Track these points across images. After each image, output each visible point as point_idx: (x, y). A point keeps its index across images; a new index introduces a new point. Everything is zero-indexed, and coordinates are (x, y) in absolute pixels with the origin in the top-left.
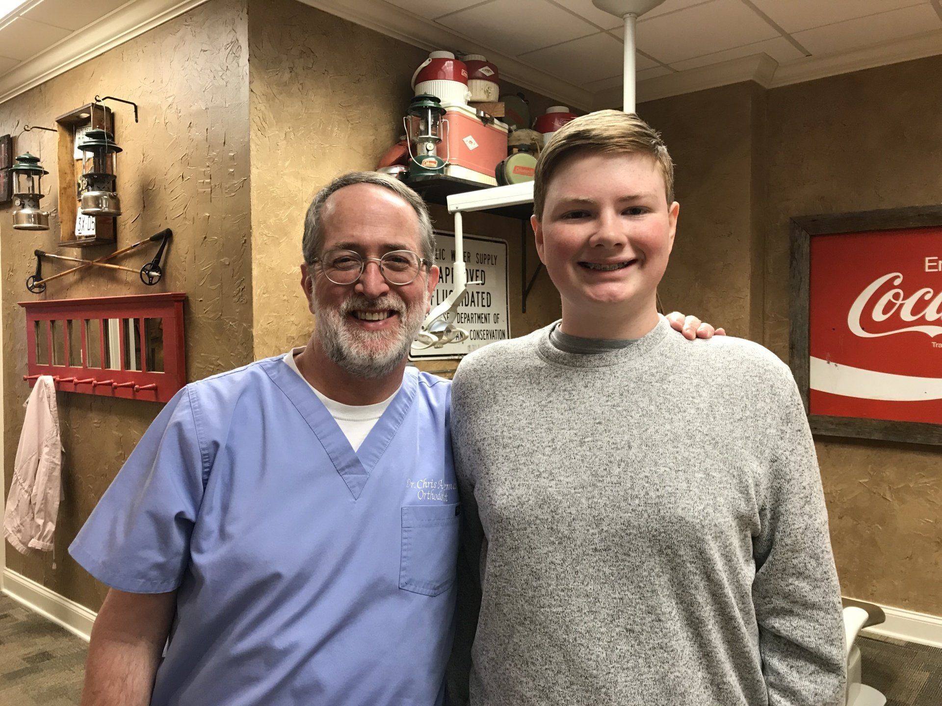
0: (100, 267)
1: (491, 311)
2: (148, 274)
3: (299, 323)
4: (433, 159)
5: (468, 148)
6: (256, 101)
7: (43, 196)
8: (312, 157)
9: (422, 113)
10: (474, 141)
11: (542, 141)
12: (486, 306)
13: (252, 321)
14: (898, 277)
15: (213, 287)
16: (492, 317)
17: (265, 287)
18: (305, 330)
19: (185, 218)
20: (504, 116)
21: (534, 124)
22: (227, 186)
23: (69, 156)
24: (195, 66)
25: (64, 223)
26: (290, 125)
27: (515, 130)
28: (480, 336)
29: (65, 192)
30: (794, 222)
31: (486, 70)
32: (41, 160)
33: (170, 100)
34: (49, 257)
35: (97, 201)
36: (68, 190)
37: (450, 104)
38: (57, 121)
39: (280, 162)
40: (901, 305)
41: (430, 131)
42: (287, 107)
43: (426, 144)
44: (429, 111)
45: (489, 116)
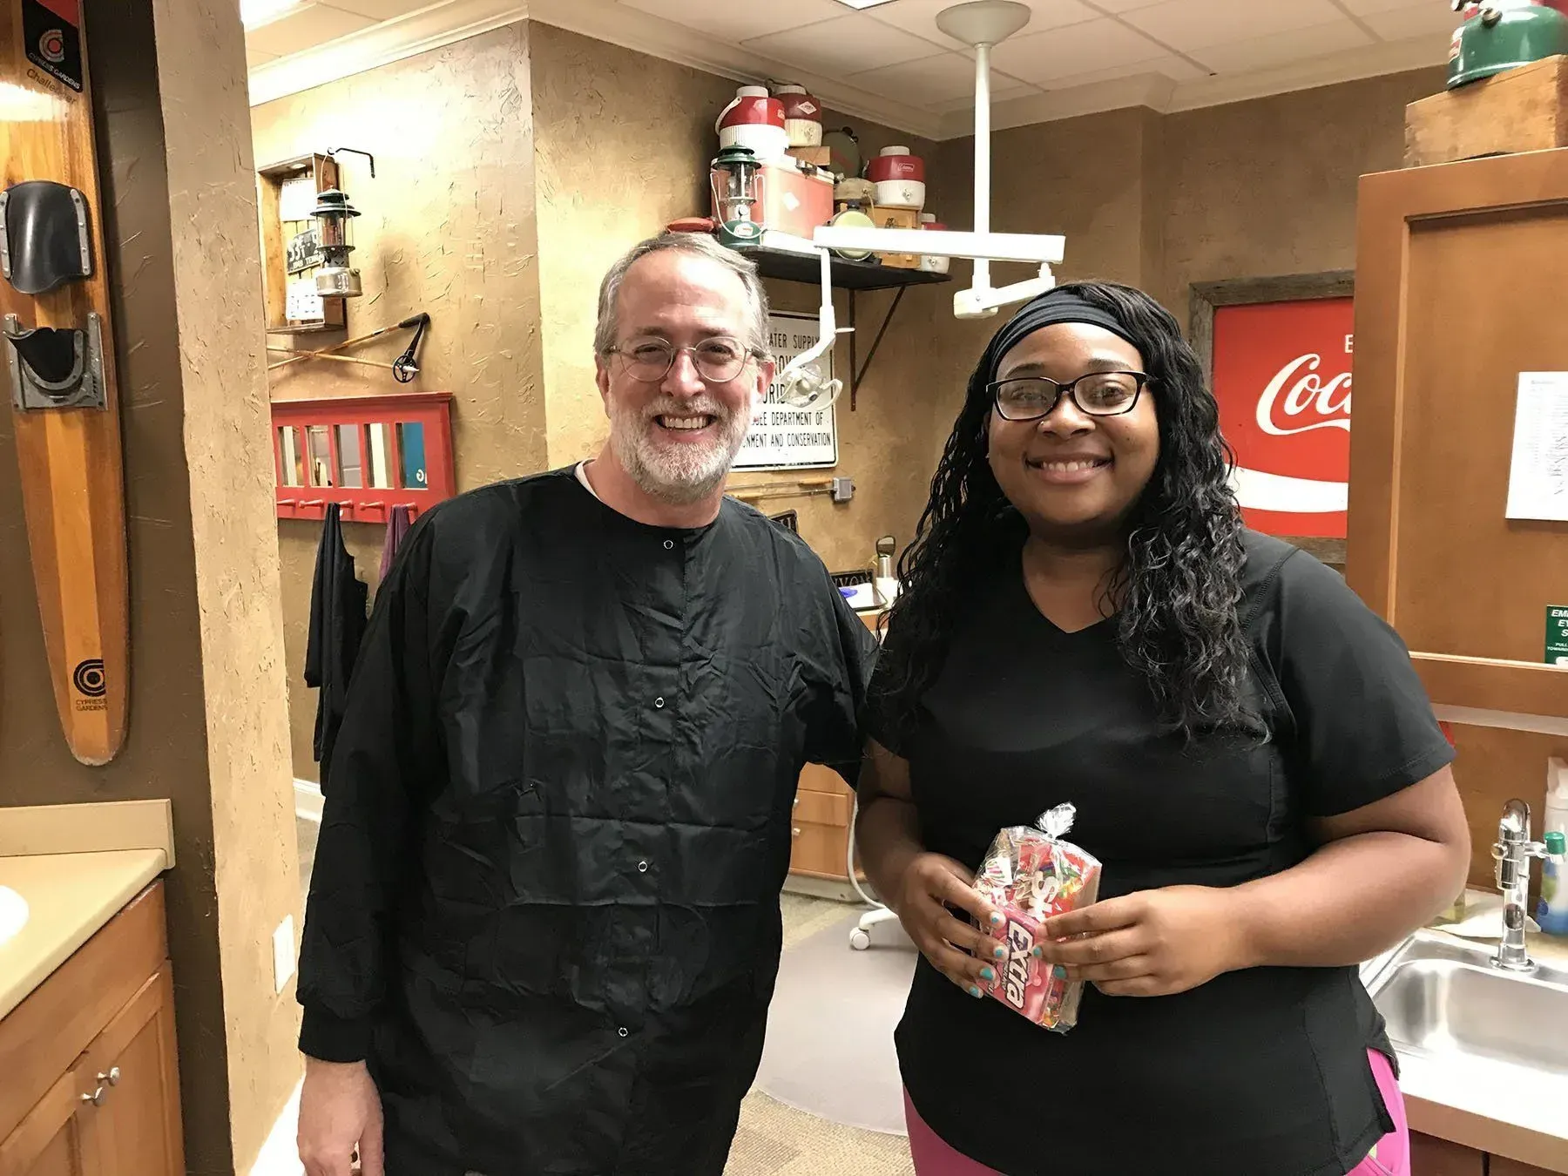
0: (324, 359)
1: (814, 407)
2: (401, 369)
4: (747, 225)
5: (787, 208)
8: (603, 226)
9: (733, 168)
10: (794, 199)
11: (876, 193)
13: (545, 424)
14: (1314, 359)
15: (490, 385)
16: (813, 418)
17: (557, 386)
18: (601, 437)
19: (448, 300)
20: (829, 163)
21: (865, 169)
22: (507, 263)
23: (274, 216)
24: (457, 113)
26: (578, 188)
27: (843, 180)
28: (800, 442)
29: (272, 263)
30: (1195, 289)
31: (807, 106)
35: (336, 278)
36: (274, 261)
37: (765, 156)
38: (260, 173)
39: (569, 233)
40: (1318, 394)
41: (743, 191)
42: (575, 165)
43: (738, 206)
44: (743, 166)
45: (811, 166)
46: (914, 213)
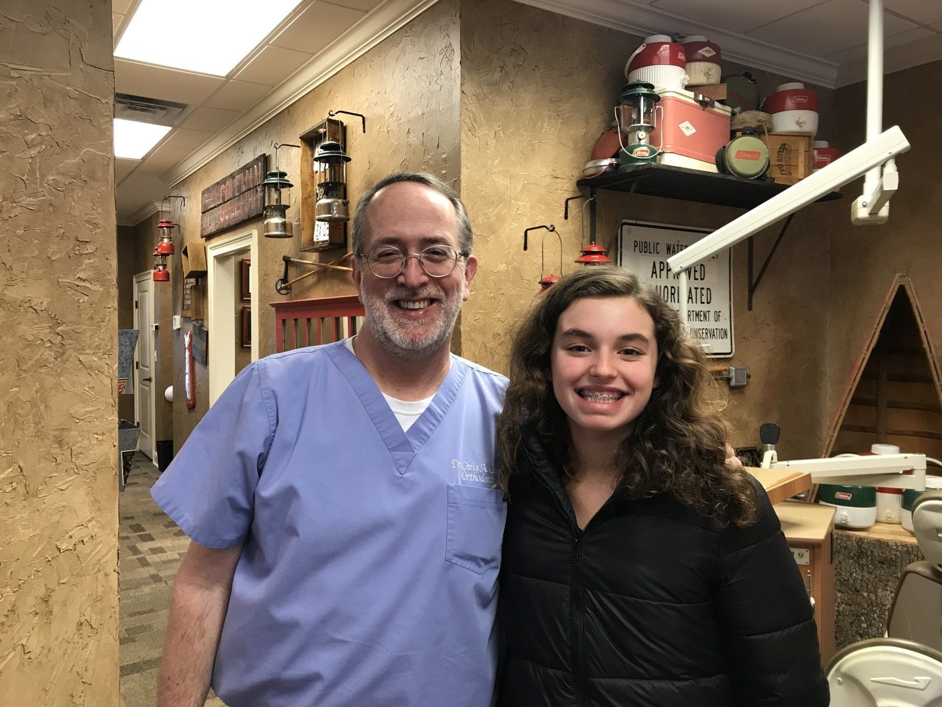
1: (712, 308)
3: (505, 321)
4: (645, 148)
5: (685, 135)
6: (467, 101)
7: (288, 207)
8: (521, 155)
9: (634, 101)
10: (691, 127)
12: (706, 303)
16: (712, 315)
20: (725, 98)
21: (762, 105)
23: (310, 169)
24: (414, 74)
25: (305, 229)
26: (499, 123)
27: (740, 113)
28: (699, 335)
29: (306, 201)
31: (706, 51)
32: (288, 175)
33: (392, 109)
34: (293, 262)
36: (308, 199)
37: (665, 89)
38: (300, 138)
39: (490, 161)
41: (642, 120)
42: (498, 106)
43: (637, 133)
44: (642, 99)
45: (709, 100)
46: (807, 139)
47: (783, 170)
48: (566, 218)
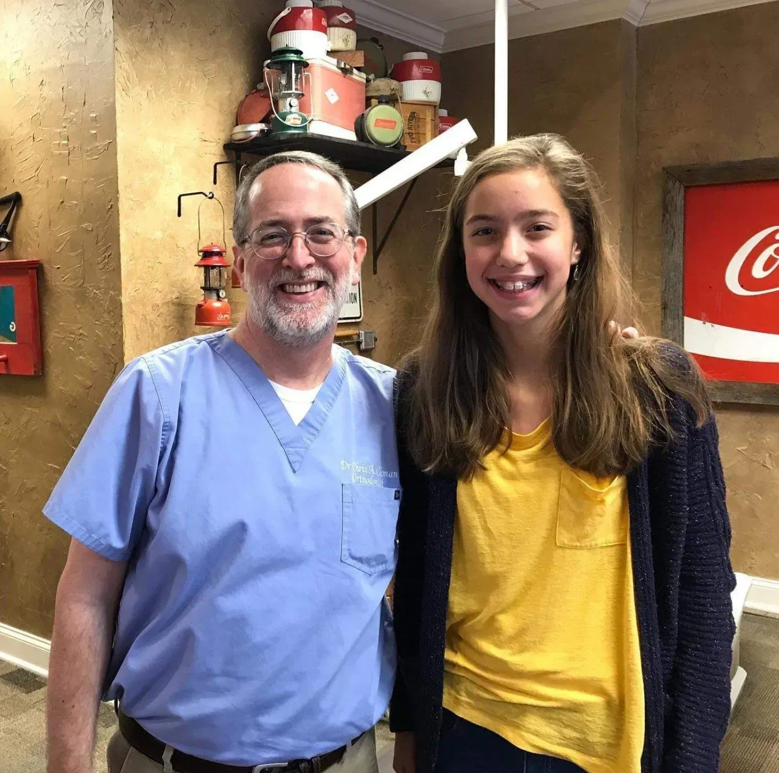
3: (163, 291)
4: (296, 116)
5: (330, 103)
6: (120, 59)
8: (172, 117)
9: (284, 67)
10: (335, 94)
11: (401, 91)
13: (121, 288)
15: (73, 254)
17: (132, 254)
18: (168, 298)
19: (37, 181)
20: (363, 65)
21: (390, 72)
22: (89, 148)
24: (48, 21)
26: (151, 83)
27: (374, 80)
30: (668, 172)
31: (344, 17)
33: (16, 56)
37: (312, 56)
39: (143, 123)
41: (294, 86)
42: (149, 64)
43: (289, 99)
44: (293, 65)
45: (349, 67)
46: (432, 108)
47: (413, 138)
48: (215, 183)
